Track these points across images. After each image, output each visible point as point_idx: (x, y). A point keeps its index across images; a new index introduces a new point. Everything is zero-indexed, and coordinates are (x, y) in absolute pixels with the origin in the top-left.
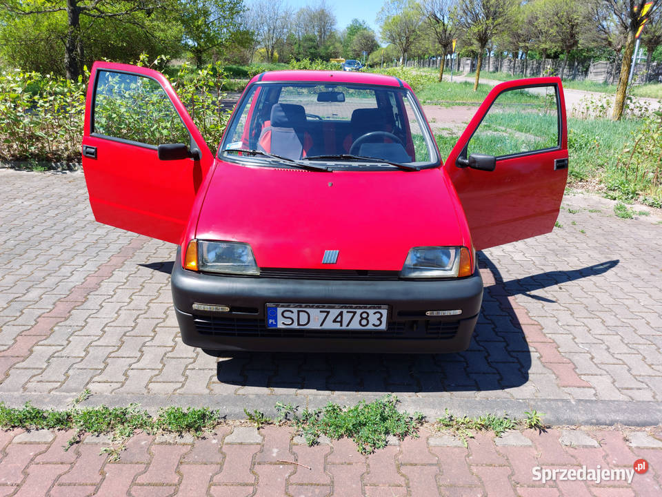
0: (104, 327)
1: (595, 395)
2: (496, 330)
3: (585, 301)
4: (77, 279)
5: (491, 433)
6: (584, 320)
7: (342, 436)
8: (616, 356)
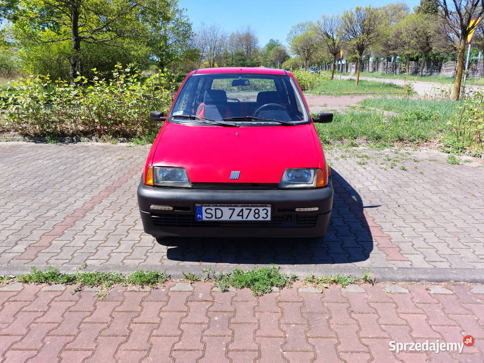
0: (96, 230)
1: (411, 265)
2: (351, 230)
3: (415, 213)
4: (79, 204)
5: (339, 286)
6: (411, 224)
7: (243, 287)
8: (429, 244)
